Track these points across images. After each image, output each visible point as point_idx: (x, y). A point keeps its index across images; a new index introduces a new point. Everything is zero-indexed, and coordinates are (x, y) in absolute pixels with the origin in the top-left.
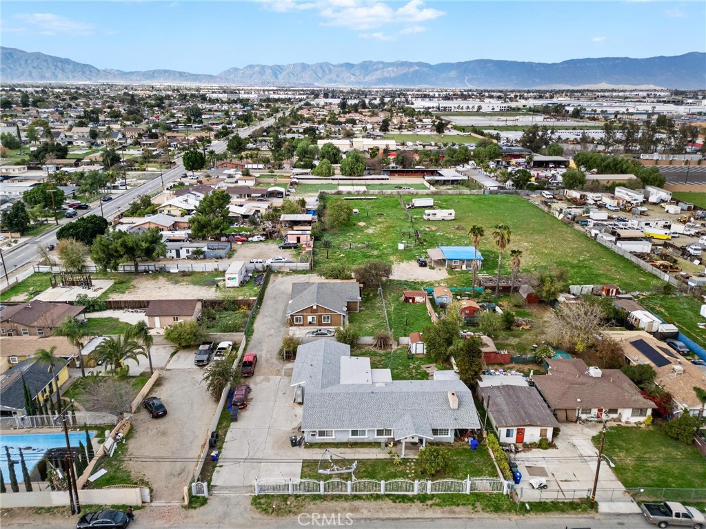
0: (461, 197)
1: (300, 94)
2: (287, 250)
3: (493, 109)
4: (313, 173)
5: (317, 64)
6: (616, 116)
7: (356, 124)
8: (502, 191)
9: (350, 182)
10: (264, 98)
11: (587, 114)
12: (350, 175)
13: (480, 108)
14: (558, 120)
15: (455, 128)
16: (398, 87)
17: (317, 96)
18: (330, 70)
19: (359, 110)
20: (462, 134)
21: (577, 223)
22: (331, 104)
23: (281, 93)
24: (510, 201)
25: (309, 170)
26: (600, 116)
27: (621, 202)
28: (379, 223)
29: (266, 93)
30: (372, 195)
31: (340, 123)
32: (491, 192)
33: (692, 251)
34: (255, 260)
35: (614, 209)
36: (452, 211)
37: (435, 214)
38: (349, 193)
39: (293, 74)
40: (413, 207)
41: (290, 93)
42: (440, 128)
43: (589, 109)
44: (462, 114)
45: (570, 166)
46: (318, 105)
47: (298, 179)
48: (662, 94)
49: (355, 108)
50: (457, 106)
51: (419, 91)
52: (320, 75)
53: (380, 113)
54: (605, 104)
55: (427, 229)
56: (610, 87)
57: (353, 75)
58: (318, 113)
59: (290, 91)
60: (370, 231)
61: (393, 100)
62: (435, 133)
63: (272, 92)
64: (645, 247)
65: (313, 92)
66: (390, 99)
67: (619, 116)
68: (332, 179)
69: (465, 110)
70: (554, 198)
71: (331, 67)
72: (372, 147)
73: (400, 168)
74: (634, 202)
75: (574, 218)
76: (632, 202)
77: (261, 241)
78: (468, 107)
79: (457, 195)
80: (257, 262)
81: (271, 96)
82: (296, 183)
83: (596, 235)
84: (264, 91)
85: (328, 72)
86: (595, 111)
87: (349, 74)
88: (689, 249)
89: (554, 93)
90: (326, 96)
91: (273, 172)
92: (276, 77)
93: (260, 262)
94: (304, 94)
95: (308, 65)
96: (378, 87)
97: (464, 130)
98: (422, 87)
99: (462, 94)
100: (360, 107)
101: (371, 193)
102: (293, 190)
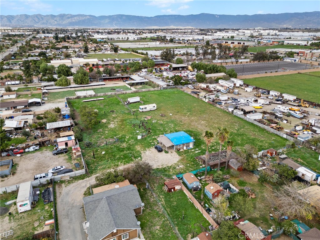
0: (150, 92)
1: (28, 32)
2: (60, 155)
3: (134, 39)
4: (56, 85)
5: (34, 15)
6: (187, 41)
7: (68, 49)
8: (169, 87)
9: (82, 88)
10: (6, 34)
11: (176, 40)
12: (81, 84)
13: (128, 38)
14: (165, 44)
15: (122, 49)
16: (82, 27)
17: (38, 33)
18: (42, 18)
19: (67, 40)
20: (127, 52)
21: (216, 103)
22: (48, 37)
23: (16, 31)
24: (176, 93)
25: (53, 83)
26: (181, 42)
27: (226, 88)
28: (114, 118)
29: (6, 31)
30: (100, 97)
31: (58, 49)
32: (164, 88)
33: (279, 115)
34: (38, 176)
35: (225, 92)
36: (154, 105)
37: (146, 108)
38: (85, 97)
39: (20, 20)
40: (129, 103)
41: (21, 31)
42: (116, 50)
43: (177, 38)
44: (120, 41)
45: (189, 69)
46: (41, 37)
47: (46, 90)
48: (197, 30)
49: (64, 39)
50: (117, 37)
51: (93, 29)
52: (37, 21)
53: (79, 42)
54: (179, 35)
55: (146, 119)
56: (176, 28)
57: (56, 21)
58: (43, 42)
59: (21, 30)
60: (112, 126)
61: (83, 35)
62: (113, 52)
63: (10, 31)
64: (259, 116)
65: (35, 30)
66: (81, 34)
67: (189, 41)
68: (70, 88)
69: (121, 39)
70: (195, 88)
71: (43, 17)
72: (85, 63)
73: (108, 77)
74: (231, 87)
75: (213, 101)
76: (230, 87)
77: (36, 150)
78: (122, 38)
79: (147, 91)
80: (41, 178)
81: (10, 33)
82: (46, 93)
83: (233, 111)
84: (4, 30)
85: (41, 20)
86: (180, 39)
87: (53, 21)
88: (277, 114)
89: (156, 31)
90: (44, 32)
91: (27, 86)
92: (10, 22)
93: (44, 177)
94: (30, 32)
95: (29, 16)
96: (71, 27)
97: (127, 50)
98: (94, 27)
99: (115, 31)
100: (66, 39)
101: (98, 96)
102: (46, 99)
